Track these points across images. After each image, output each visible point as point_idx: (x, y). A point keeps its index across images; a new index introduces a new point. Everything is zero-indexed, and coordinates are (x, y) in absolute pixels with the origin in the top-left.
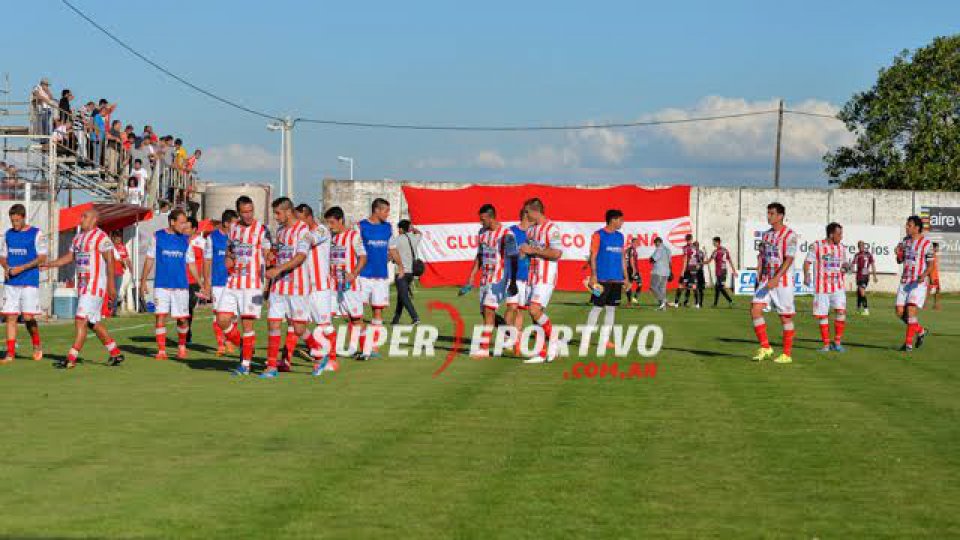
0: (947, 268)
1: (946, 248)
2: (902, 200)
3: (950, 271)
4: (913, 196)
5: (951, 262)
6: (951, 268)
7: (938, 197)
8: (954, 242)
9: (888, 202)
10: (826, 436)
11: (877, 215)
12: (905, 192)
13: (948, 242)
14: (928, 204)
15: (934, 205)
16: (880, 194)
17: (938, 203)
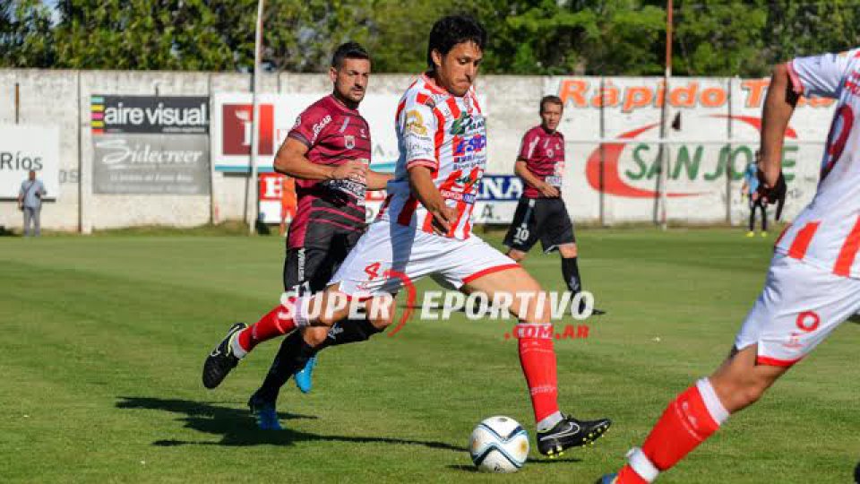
0: (132, 188)
1: (130, 157)
2: (61, 85)
3: (138, 193)
4: (79, 77)
5: (138, 178)
6: (138, 188)
7: (117, 79)
8: (143, 149)
9: (40, 87)
10: (17, 431)
11: (21, 110)
12: (65, 72)
13: (133, 149)
14: (101, 91)
15: (110, 91)
16: (27, 76)
17: (117, 88)
